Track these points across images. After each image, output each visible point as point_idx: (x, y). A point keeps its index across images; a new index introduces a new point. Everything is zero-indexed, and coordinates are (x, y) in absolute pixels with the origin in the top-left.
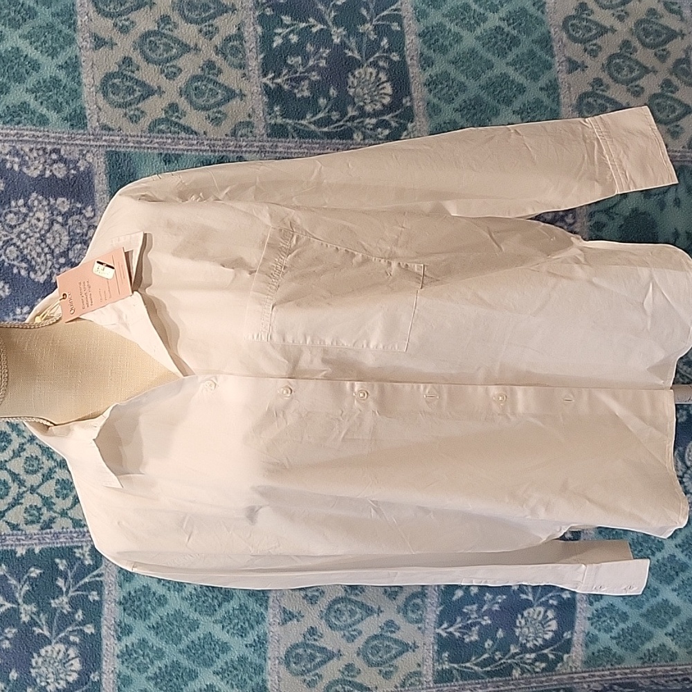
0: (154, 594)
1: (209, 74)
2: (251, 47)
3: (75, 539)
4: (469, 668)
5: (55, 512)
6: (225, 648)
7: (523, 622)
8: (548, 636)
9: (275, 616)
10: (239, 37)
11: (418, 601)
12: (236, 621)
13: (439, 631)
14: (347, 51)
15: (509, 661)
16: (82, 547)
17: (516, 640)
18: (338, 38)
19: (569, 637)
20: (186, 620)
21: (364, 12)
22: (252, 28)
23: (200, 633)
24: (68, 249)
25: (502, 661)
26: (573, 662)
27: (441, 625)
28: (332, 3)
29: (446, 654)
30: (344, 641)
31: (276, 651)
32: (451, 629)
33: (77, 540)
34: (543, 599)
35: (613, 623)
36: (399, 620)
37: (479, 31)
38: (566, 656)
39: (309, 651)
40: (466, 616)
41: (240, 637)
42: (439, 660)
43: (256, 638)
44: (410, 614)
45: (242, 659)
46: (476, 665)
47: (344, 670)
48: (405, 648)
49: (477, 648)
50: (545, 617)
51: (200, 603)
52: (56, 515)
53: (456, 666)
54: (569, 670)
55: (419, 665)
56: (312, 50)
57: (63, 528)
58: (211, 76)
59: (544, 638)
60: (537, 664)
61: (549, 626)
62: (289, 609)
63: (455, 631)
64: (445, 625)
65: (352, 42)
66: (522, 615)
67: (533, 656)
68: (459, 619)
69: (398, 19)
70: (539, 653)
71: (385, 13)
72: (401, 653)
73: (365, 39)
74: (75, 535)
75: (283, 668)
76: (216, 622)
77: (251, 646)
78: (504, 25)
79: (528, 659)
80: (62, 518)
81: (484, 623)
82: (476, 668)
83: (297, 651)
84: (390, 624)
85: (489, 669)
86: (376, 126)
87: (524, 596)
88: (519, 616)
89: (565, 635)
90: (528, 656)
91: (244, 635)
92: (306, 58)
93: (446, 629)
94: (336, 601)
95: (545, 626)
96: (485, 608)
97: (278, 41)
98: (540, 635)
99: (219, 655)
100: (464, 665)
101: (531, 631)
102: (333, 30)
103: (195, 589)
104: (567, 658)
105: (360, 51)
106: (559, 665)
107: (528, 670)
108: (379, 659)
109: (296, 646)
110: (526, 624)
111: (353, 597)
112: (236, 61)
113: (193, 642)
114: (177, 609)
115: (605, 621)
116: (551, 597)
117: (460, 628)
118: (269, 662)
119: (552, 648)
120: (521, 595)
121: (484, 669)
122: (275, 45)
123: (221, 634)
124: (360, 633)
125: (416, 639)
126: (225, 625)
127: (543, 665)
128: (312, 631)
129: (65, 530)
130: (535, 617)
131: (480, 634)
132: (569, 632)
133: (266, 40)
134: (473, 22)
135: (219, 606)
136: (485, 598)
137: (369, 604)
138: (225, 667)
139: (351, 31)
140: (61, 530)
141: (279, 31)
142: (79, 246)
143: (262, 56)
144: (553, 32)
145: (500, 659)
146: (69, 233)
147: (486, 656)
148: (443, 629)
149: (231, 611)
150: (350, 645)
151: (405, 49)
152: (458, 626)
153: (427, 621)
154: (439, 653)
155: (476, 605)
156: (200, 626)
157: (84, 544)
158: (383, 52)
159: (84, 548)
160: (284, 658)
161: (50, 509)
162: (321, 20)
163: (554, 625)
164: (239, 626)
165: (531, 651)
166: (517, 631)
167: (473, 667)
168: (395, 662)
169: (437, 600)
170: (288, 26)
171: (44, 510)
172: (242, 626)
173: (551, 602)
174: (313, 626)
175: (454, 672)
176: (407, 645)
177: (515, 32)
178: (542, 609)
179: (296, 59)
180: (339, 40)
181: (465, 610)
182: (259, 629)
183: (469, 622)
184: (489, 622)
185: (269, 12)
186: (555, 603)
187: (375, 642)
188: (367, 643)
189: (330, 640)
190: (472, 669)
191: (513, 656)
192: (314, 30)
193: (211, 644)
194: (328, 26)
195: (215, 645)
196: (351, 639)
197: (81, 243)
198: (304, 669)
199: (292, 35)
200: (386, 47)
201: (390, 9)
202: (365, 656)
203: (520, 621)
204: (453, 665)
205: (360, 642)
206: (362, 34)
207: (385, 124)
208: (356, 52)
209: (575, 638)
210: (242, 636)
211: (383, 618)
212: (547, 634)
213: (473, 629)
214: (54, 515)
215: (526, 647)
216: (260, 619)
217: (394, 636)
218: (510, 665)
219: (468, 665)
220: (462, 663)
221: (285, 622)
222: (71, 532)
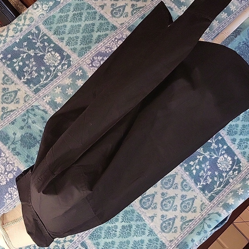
0: (109, 243)
1: (5, 92)
2: (11, 75)
3: (74, 246)
4: (216, 190)
5: (62, 243)
6: (142, 241)
7: (220, 165)
8: (231, 163)
9: (148, 221)
10: (6, 75)
11: (185, 183)
12: (139, 231)
13: (199, 187)
14: (38, 55)
15: (226, 179)
16: (78, 246)
17: (223, 172)
18: (32, 53)
19: (237, 158)
20: (124, 243)
21: (34, 41)
22: (7, 70)
23: (132, 243)
24: (5, 169)
25: (224, 181)
26: (244, 164)
27: (197, 185)
28: (24, 46)
29: (206, 192)
30: (174, 212)
31: (157, 231)
32: (201, 184)
33: (75, 245)
34: (220, 154)
35: (246, 144)
36: (184, 193)
37: (69, 20)
38: (241, 164)
39: (167, 223)
40: (202, 176)
41: (144, 235)
42: (206, 194)
43: (148, 231)
44: (186, 189)
45: (150, 241)
46: (218, 188)
47: (181, 220)
48: (193, 200)
49: (214, 182)
50: (225, 158)
51: (124, 235)
52: (63, 243)
53: (212, 193)
54: (245, 168)
55: (201, 201)
56: (28, 62)
57: (68, 246)
58: (7, 92)
59: (230, 164)
60: (235, 173)
61: (228, 160)
62: (151, 215)
63: (203, 183)
64: (199, 184)
65: (37, 51)
66: (218, 163)
67: (231, 172)
68: (201, 179)
69: (45, 35)
70: (233, 169)
71: (40, 36)
72: (193, 202)
73: (40, 48)
74: (73, 245)
75: (164, 234)
76: (133, 236)
77: (149, 235)
78: (74, 12)
79: (231, 174)
80: (66, 243)
81: (209, 174)
82: (218, 189)
83: (163, 225)
84: (183, 196)
85: (222, 186)
86: (62, 67)
87: (213, 158)
88: (217, 164)
89: (235, 158)
90: (230, 173)
91: (144, 233)
92: (28, 65)
93: (200, 185)
94: (162, 203)
95: (227, 161)
96: (206, 170)
97: (17, 68)
98: (228, 164)
99: (142, 245)
100: (214, 190)
101: (224, 165)
102: (30, 52)
103: (119, 232)
104: (242, 164)
105: (41, 52)
106: (241, 168)
107: (234, 177)
108: (188, 209)
109: (162, 224)
110: (221, 165)
111: (166, 198)
112: (10, 82)
113: (132, 247)
114: (119, 242)
115: (243, 145)
116: (222, 151)
117: (204, 181)
118: (158, 235)
119: (235, 165)
120: (212, 158)
121: (221, 187)
122: (17, 70)
123: (138, 239)
124: (176, 206)
125: (194, 195)
126: (136, 235)
127: (237, 172)
128: (163, 216)
129: (69, 246)
130: (222, 160)
131: (211, 178)
132: (236, 157)
133: (14, 70)
134: (65, 19)
135: (130, 231)
136: (203, 167)
137: (172, 195)
138: (147, 247)
139: (35, 49)
140: (68, 247)
141: (15, 65)
142: (8, 166)
143: (16, 75)
144: (89, 3)
145: (223, 180)
146: (2, 165)
147: (218, 183)
148: (199, 186)
149: (135, 230)
150: (177, 211)
151: (53, 41)
152: (202, 181)
153: (192, 187)
154: (204, 193)
155: (202, 171)
156: (130, 241)
157: (78, 245)
158: (48, 47)
159: (79, 246)
160: (161, 230)
161: (60, 243)
162: (24, 53)
163: (229, 158)
164: (141, 232)
165: (230, 171)
166: (221, 168)
167: (217, 189)
168: (194, 206)
169: (190, 179)
170: (16, 62)
171: (59, 245)
172: (141, 231)
173: (223, 153)
174: (162, 215)
175: (213, 195)
176: (193, 198)
177: (79, 12)
178: (222, 157)
179: (26, 68)
180: (33, 54)
181: (200, 175)
182: (147, 228)
183: (205, 177)
184: (210, 172)
185: (8, 63)
186: (224, 152)
187: (183, 205)
188: (181, 207)
189: (170, 214)
190: (217, 190)
191: (226, 176)
192: (24, 57)
193: (137, 244)
194: (27, 53)
195: (139, 243)
196: (175, 209)
197: (7, 164)
198: (170, 229)
199: (19, 63)
200: (48, 45)
201: (40, 34)
202: (184, 211)
203: (219, 165)
204: (211, 193)
205: (179, 208)
206: (38, 47)
207: (64, 64)
208: (40, 53)
209: (239, 157)
210: (144, 234)
211: (179, 196)
212: (230, 163)
213: (207, 178)
214: (62, 244)
215: (227, 171)
216: (145, 225)
217: (186, 199)
218: (227, 180)
219: (215, 189)
220: (213, 190)
221: (152, 220)
222: (71, 245)
